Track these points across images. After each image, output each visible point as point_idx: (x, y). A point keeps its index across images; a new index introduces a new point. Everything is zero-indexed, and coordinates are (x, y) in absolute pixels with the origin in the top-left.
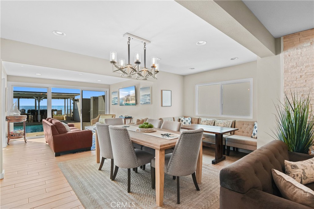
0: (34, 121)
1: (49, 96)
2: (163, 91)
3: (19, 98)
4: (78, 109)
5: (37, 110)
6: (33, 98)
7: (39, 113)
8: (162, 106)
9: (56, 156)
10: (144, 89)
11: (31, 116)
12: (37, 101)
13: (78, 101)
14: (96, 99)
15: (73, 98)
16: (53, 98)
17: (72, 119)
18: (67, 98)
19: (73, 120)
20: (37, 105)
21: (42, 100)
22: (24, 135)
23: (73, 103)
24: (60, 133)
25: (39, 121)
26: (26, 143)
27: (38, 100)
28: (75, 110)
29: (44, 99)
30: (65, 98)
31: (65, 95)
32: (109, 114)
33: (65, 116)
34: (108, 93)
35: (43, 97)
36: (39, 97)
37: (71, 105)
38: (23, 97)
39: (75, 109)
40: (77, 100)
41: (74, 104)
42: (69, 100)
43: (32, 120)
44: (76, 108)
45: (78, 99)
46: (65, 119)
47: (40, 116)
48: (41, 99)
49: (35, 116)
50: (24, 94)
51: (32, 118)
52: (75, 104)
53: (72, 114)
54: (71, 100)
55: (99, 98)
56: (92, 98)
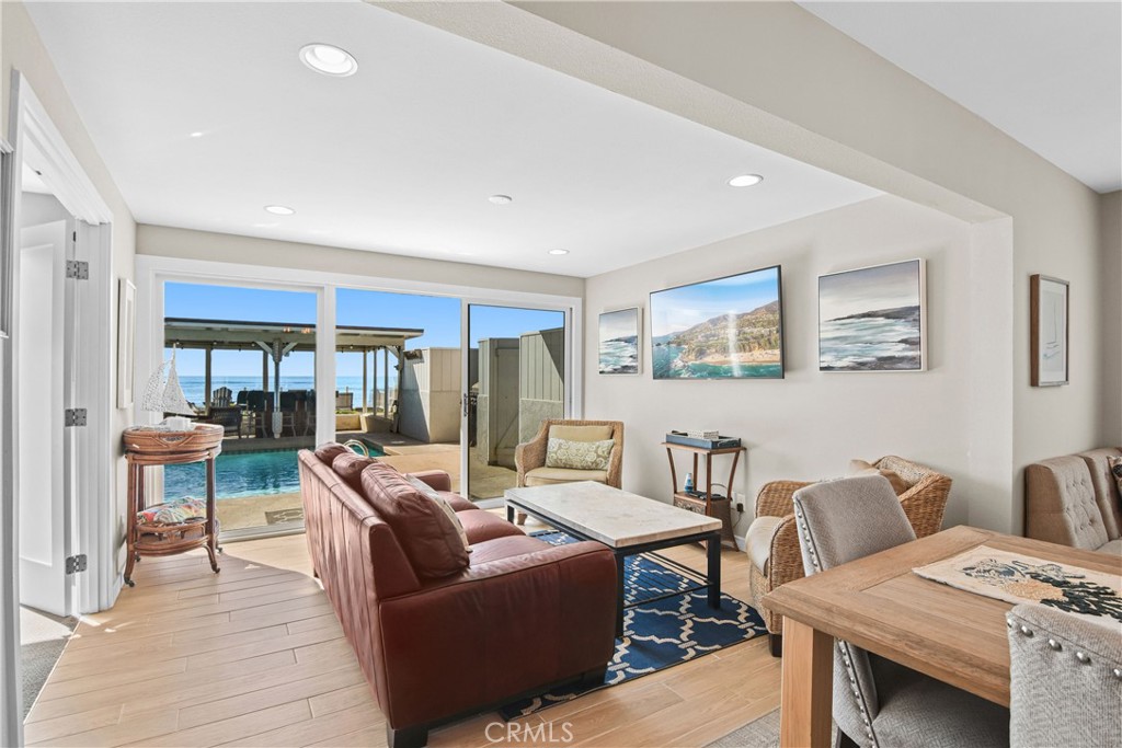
0: (259, 434)
1: (326, 338)
4: (417, 390)
5: (270, 390)
6: (258, 348)
7: (277, 403)
11: (251, 415)
12: (270, 357)
13: (421, 357)
15: (399, 349)
17: (395, 430)
18: (375, 348)
19: (398, 432)
20: (271, 373)
21: (287, 355)
22: (209, 529)
23: (397, 367)
25: (277, 436)
26: (217, 571)
27: (273, 355)
28: (406, 395)
29: (293, 350)
30: (364, 349)
31: (365, 335)
32: (580, 419)
33: (367, 414)
35: (292, 345)
36: (277, 347)
37: (389, 375)
38: (222, 345)
39: (408, 390)
40: (415, 356)
41: (400, 368)
42: (381, 352)
44: (408, 385)
45: (420, 351)
46: (365, 429)
47: (281, 414)
48: (284, 351)
49: (263, 415)
50: (227, 330)
51: (254, 423)
52: (406, 369)
53: (392, 409)
54: (390, 353)
56: (488, 344)
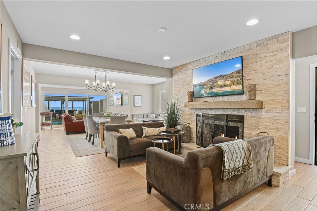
2: (135, 96)
3: (49, 101)
8: (134, 106)
9: (67, 134)
10: (126, 94)
14: (102, 101)
16: (69, 101)
24: (69, 122)
34: (108, 96)
43: (59, 118)
55: (104, 100)
